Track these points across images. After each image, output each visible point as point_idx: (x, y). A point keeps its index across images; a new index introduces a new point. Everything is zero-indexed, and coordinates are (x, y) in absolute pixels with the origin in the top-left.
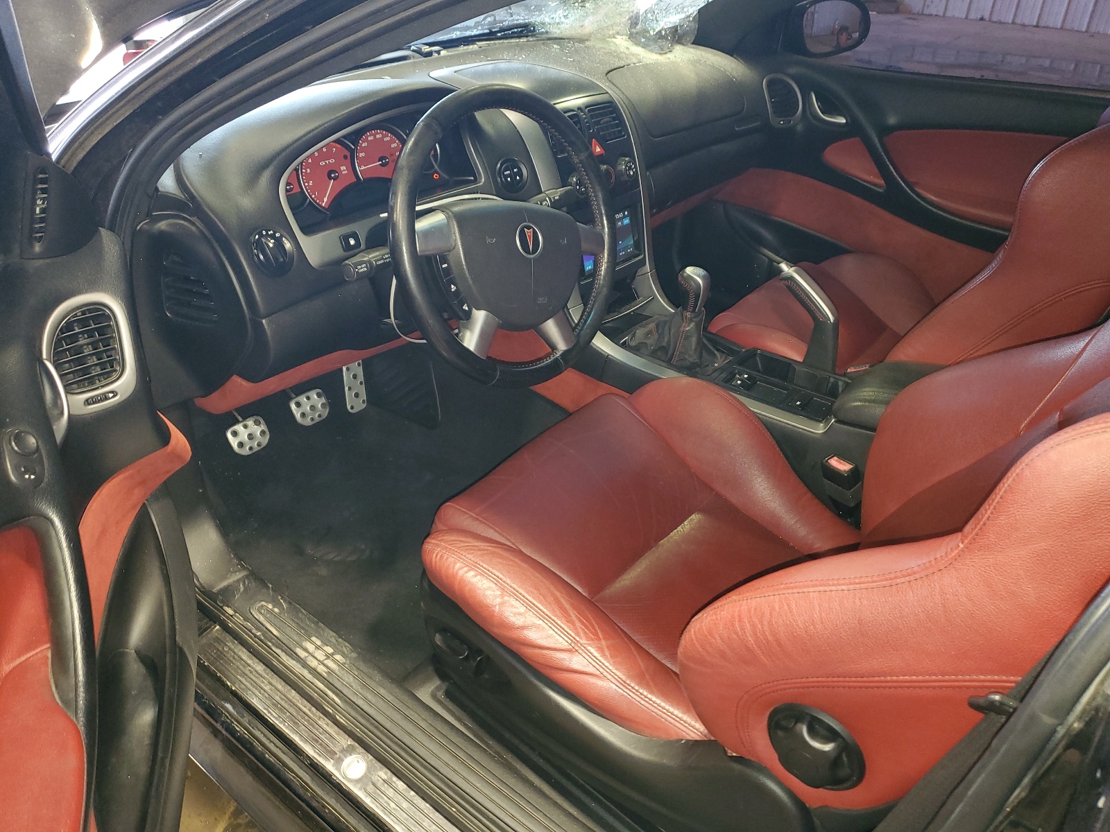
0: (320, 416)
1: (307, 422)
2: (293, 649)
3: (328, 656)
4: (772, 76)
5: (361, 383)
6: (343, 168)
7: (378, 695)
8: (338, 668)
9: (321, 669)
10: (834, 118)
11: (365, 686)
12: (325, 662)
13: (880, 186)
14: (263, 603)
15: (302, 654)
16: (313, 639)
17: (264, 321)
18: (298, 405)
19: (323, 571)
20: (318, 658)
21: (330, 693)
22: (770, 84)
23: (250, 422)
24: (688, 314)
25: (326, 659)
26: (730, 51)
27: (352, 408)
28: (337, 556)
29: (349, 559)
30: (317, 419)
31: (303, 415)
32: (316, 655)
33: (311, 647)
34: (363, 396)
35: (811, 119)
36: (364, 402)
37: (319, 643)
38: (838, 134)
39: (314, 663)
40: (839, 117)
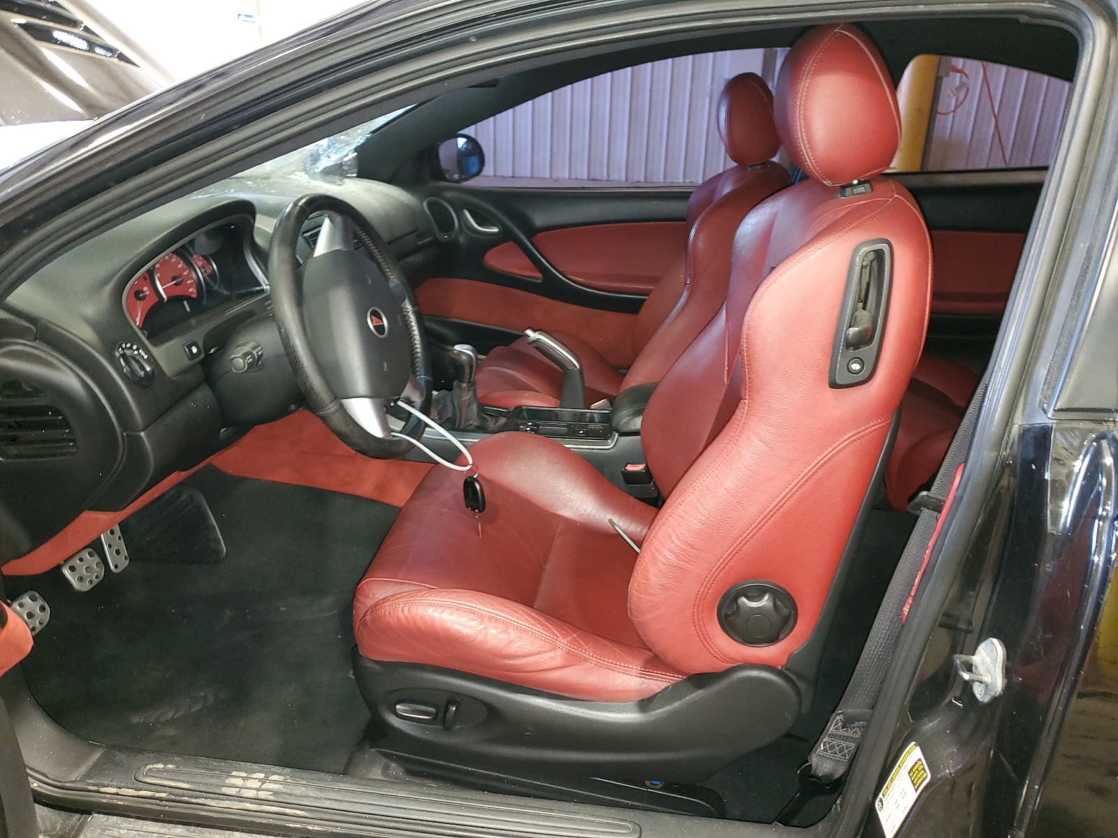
0: (97, 577)
1: (85, 587)
2: (218, 791)
3: (263, 781)
4: (428, 199)
5: (119, 538)
6: (145, 289)
7: (340, 790)
8: (281, 786)
9: (262, 795)
10: (489, 228)
11: (321, 789)
12: (264, 786)
13: (537, 278)
14: (149, 767)
15: (233, 791)
16: (234, 773)
17: (142, 434)
18: (72, 569)
19: (171, 732)
20: (253, 787)
21: (288, 811)
22: (430, 205)
23: (26, 600)
24: (464, 385)
25: (262, 784)
26: (389, 181)
27: (116, 567)
28: (177, 712)
29: (194, 709)
30: (96, 581)
31: (81, 579)
32: (248, 785)
33: (239, 782)
34: (125, 552)
35: (468, 232)
36: (126, 558)
37: (244, 774)
38: (493, 241)
39: (252, 794)
40: (493, 227)
